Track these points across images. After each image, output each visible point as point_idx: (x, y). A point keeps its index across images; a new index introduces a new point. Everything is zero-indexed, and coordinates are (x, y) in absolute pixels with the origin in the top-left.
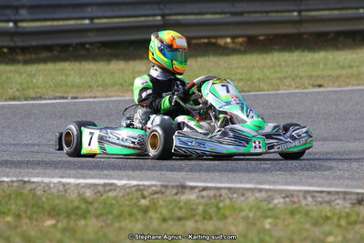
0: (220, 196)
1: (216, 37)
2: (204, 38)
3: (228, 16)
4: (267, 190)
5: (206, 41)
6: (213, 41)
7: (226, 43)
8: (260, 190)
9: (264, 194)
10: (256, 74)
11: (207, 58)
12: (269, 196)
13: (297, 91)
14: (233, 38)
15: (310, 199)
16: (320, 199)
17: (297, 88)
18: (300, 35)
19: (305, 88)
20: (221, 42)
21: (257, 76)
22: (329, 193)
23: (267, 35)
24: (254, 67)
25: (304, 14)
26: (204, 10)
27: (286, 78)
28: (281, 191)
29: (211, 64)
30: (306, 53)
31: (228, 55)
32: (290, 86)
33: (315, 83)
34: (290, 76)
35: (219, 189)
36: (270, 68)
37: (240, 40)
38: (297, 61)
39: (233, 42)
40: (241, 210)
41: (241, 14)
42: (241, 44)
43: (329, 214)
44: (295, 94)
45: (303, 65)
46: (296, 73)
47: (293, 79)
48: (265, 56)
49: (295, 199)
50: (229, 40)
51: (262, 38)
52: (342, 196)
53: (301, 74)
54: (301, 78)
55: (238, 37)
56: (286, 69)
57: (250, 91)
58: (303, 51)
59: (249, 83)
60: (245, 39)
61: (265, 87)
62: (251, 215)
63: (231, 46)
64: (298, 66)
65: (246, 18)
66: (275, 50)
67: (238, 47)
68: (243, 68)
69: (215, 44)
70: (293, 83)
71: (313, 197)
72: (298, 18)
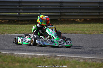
0: (66, 59)
1: (75, 19)
2: (72, 19)
3: (79, 13)
4: (79, 58)
5: (72, 20)
6: (74, 20)
7: (78, 21)
8: (77, 58)
9: (78, 59)
10: (85, 29)
11: (72, 24)
12: (79, 59)
13: (96, 34)
14: (80, 19)
15: (90, 60)
16: (93, 61)
17: (96, 33)
18: (99, 19)
19: (99, 33)
20: (77, 20)
21: (85, 30)
22: (96, 59)
23: (90, 19)
24: (85, 27)
25: (100, 13)
26: (72, 11)
27: (93, 30)
28: (83, 58)
29: (73, 26)
30: (100, 24)
31: (78, 24)
32: (94, 33)
33: (102, 32)
34: (95, 30)
35: (65, 57)
36: (90, 28)
37: (82, 20)
38: (98, 26)
39: (80, 21)
40: (70, 62)
41: (83, 13)
42: (82, 21)
43: (95, 64)
44: (96, 35)
45: (99, 27)
46: (97, 29)
47: (96, 31)
48: (89, 24)
49: (86, 60)
50: (79, 20)
51: (88, 19)
52: (99, 60)
53: (98, 29)
54: (98, 31)
55: (81, 19)
56: (94, 28)
57: (83, 34)
58: (100, 23)
59: (83, 31)
60: (84, 20)
61: (87, 33)
62: (73, 64)
63: (79, 21)
64: (98, 27)
65: (84, 14)
66: (92, 23)
67: (81, 22)
68: (82, 27)
69: (75, 21)
70: (95, 32)
71: (91, 60)
72: (98, 14)
